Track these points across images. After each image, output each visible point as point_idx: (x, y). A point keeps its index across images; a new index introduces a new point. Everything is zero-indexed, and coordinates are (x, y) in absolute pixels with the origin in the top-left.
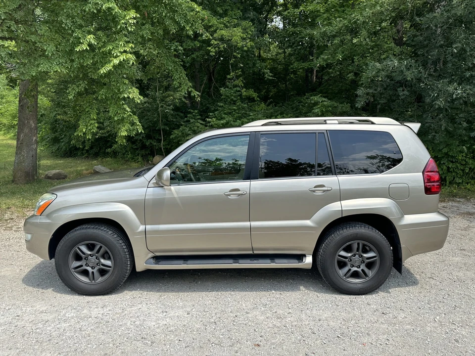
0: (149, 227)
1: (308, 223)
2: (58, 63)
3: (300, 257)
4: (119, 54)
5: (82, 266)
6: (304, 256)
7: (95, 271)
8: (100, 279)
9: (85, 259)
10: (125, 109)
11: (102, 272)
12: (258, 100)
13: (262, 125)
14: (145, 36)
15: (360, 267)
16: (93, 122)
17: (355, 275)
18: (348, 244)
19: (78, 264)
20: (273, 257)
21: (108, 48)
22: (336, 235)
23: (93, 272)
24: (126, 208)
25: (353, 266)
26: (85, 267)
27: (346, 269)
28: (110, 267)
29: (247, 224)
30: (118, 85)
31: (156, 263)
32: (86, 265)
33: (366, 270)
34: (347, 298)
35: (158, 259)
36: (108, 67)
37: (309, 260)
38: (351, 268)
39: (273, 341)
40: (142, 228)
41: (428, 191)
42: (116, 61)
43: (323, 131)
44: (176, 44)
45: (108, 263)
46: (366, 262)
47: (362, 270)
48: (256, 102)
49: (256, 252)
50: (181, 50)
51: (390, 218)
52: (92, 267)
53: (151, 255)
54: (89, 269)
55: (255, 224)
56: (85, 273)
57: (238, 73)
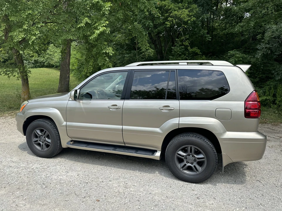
0: (68, 123)
1: (158, 130)
3: (154, 152)
4: (100, 28)
5: (37, 141)
6: (156, 151)
7: (43, 144)
8: (46, 149)
9: (39, 137)
10: (106, 60)
11: (48, 146)
13: (137, 66)
14: (119, 17)
15: (193, 164)
17: (190, 168)
18: (184, 147)
19: (36, 139)
20: (137, 149)
21: (96, 25)
22: (176, 140)
23: (42, 145)
24: (57, 112)
25: (188, 163)
26: (39, 142)
27: (183, 164)
28: (50, 143)
29: (120, 127)
30: (101, 45)
31: (72, 144)
32: (40, 140)
33: (197, 167)
35: (75, 142)
36: (95, 35)
37: (158, 154)
38: (187, 164)
40: (64, 123)
41: (247, 115)
42: (97, 32)
43: (174, 70)
44: (149, 21)
45: (49, 141)
46: (197, 161)
47: (194, 166)
49: (126, 145)
51: (214, 132)
52: (42, 142)
53: (70, 139)
54: (41, 143)
55: (125, 127)
56: (39, 145)
57: (187, 37)
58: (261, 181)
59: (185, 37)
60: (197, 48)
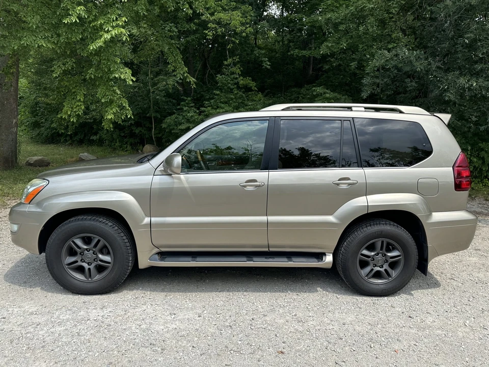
0: (153, 219)
1: (331, 218)
2: (43, 37)
3: (320, 256)
4: (110, 29)
5: (76, 262)
6: (324, 254)
7: (92, 267)
8: (97, 277)
9: (80, 254)
10: (114, 91)
11: (100, 269)
12: (255, 90)
13: (283, 110)
14: (140, 11)
15: (382, 267)
16: (79, 104)
17: (378, 275)
18: (371, 242)
19: (73, 259)
20: (289, 255)
21: (99, 23)
22: (359, 232)
23: (89, 269)
24: (128, 198)
25: (376, 266)
26: (80, 263)
27: (368, 269)
28: (109, 263)
29: (263, 219)
30: (109, 63)
31: (162, 259)
32: (81, 260)
33: (389, 270)
34: (368, 300)
35: (163, 255)
36: (100, 43)
37: (329, 258)
38: (374, 268)
39: (298, 348)
40: (147, 220)
41: (458, 187)
42: (107, 36)
43: (349, 119)
44: (171, 25)
45: (107, 258)
46: (389, 262)
47: (385, 270)
48: (253, 92)
49: (271, 249)
50: (176, 33)
51: (418, 215)
52: (88, 264)
53: (156, 250)
54: (85, 265)
55: (272, 218)
56: (81, 270)
57: (235, 60)
58: (456, 279)
59: (233, 60)
60: (250, 78)
